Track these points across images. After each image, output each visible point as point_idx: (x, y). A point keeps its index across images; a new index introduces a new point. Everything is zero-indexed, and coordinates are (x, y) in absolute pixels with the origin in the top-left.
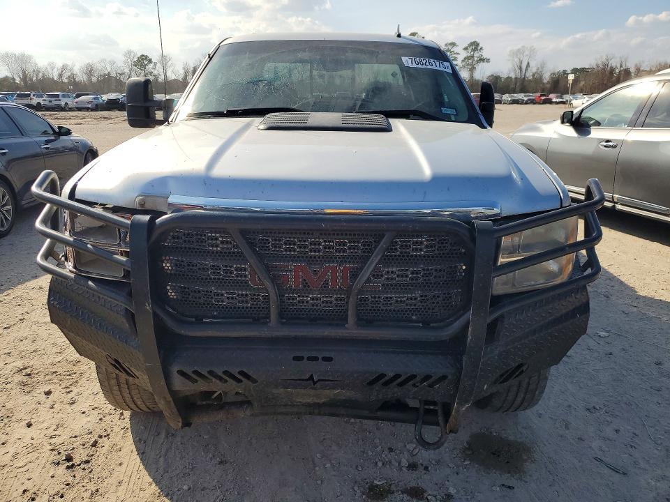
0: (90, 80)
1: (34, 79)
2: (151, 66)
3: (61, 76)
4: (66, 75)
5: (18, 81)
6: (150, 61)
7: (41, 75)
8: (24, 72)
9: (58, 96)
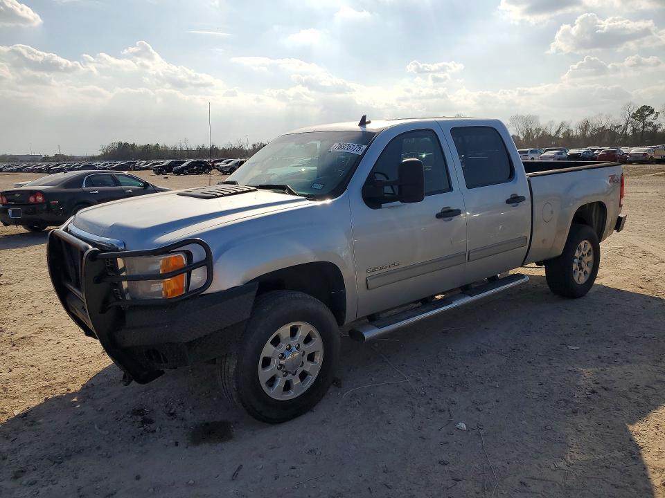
0: (584, 135)
1: (535, 136)
2: (652, 116)
3: (558, 132)
4: (563, 131)
5: (522, 137)
6: (652, 112)
7: (541, 132)
8: (527, 131)
9: (526, 152)
